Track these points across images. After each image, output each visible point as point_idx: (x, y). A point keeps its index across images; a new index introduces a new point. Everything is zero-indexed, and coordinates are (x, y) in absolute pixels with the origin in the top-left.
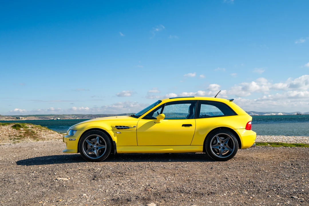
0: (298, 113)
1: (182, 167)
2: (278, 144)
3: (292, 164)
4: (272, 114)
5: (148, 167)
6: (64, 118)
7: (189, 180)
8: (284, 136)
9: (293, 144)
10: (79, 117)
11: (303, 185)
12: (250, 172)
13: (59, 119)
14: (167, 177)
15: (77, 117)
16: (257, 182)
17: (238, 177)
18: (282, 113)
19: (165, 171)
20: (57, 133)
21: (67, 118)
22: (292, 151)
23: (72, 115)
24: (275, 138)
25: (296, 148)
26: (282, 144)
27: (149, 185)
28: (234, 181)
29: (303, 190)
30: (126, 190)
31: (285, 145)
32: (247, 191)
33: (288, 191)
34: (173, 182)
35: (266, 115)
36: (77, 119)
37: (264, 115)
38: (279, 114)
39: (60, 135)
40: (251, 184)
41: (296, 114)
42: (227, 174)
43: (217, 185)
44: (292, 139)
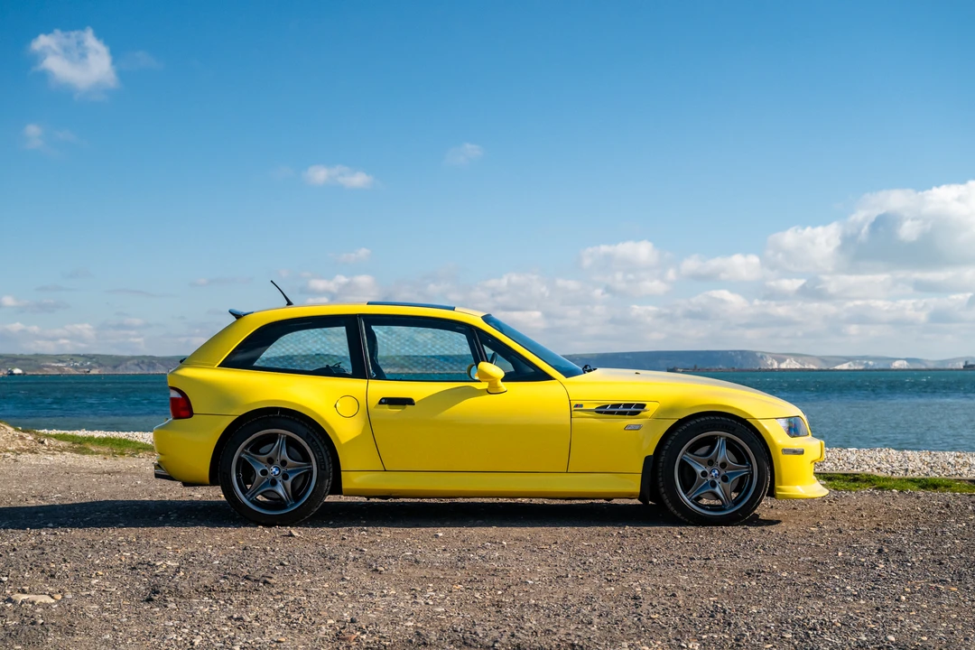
0: (970, 363)
1: (483, 557)
2: (855, 480)
3: (880, 551)
4: (867, 364)
5: (354, 559)
6: (40, 368)
7: (498, 605)
8: (892, 451)
9: (913, 480)
10: (100, 365)
11: (897, 620)
12: (724, 575)
13: (17, 371)
14: (423, 592)
15: (91, 367)
16: (740, 610)
17: (679, 593)
18: (907, 360)
19: (417, 572)
20: (10, 429)
21: (52, 369)
22: (902, 504)
23: (74, 357)
24: (853, 458)
25: (921, 493)
26: (869, 480)
27: (353, 621)
28: (660, 608)
29: (892, 638)
30: (267, 639)
31: (881, 484)
32: (700, 640)
33: (838, 642)
34: (440, 609)
35: (845, 367)
36: (94, 372)
37: (838, 367)
38: (897, 365)
39: (22, 438)
40: (719, 616)
41: (961, 365)
42: (638, 583)
43: (596, 620)
44: (916, 462)
